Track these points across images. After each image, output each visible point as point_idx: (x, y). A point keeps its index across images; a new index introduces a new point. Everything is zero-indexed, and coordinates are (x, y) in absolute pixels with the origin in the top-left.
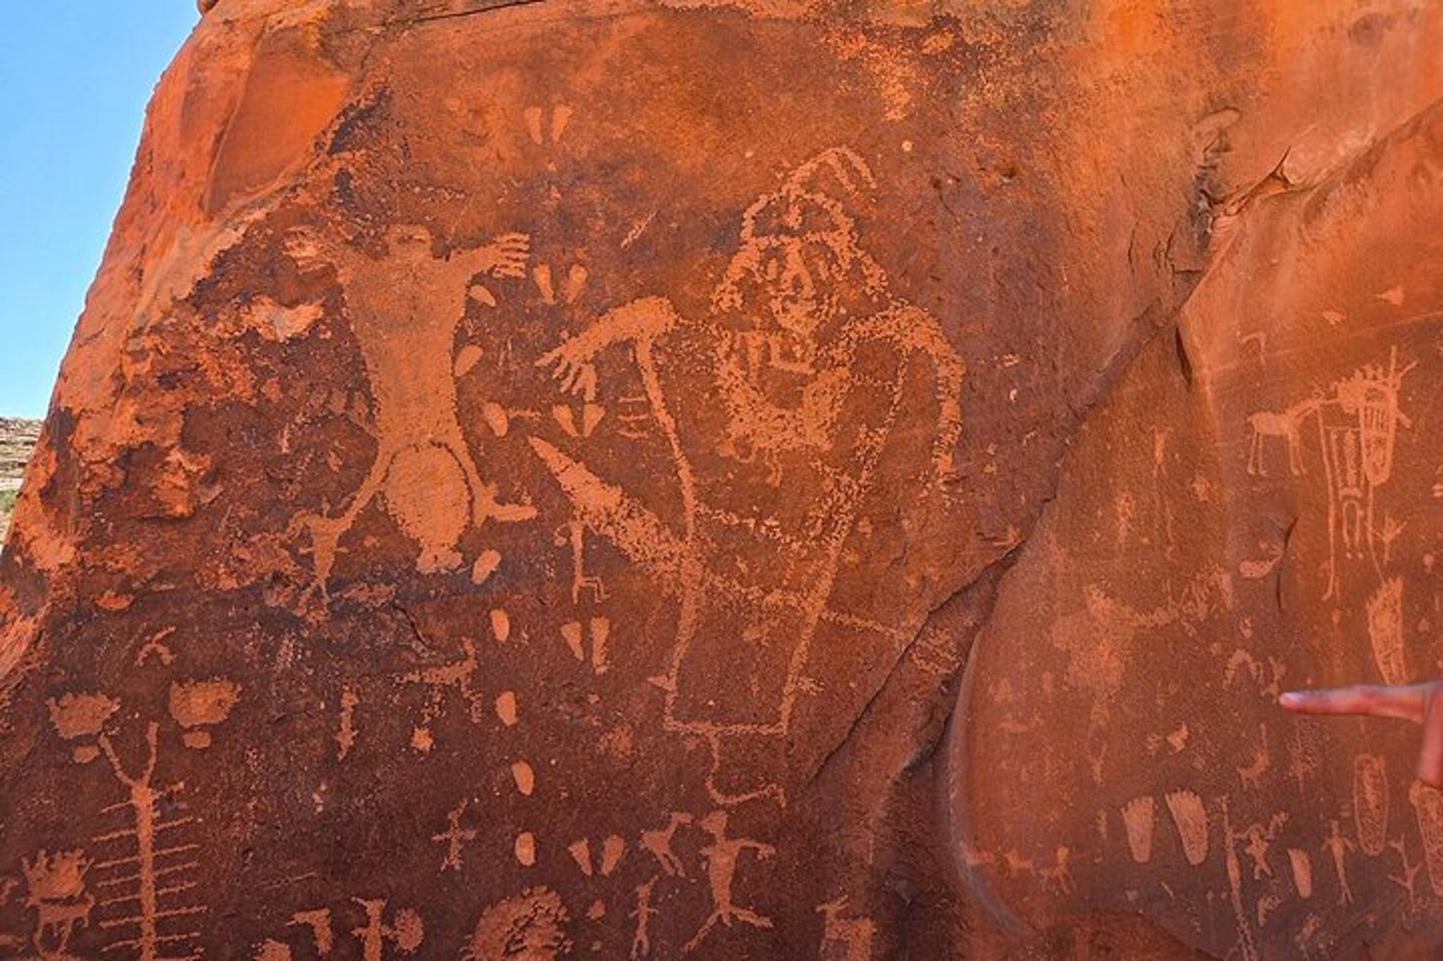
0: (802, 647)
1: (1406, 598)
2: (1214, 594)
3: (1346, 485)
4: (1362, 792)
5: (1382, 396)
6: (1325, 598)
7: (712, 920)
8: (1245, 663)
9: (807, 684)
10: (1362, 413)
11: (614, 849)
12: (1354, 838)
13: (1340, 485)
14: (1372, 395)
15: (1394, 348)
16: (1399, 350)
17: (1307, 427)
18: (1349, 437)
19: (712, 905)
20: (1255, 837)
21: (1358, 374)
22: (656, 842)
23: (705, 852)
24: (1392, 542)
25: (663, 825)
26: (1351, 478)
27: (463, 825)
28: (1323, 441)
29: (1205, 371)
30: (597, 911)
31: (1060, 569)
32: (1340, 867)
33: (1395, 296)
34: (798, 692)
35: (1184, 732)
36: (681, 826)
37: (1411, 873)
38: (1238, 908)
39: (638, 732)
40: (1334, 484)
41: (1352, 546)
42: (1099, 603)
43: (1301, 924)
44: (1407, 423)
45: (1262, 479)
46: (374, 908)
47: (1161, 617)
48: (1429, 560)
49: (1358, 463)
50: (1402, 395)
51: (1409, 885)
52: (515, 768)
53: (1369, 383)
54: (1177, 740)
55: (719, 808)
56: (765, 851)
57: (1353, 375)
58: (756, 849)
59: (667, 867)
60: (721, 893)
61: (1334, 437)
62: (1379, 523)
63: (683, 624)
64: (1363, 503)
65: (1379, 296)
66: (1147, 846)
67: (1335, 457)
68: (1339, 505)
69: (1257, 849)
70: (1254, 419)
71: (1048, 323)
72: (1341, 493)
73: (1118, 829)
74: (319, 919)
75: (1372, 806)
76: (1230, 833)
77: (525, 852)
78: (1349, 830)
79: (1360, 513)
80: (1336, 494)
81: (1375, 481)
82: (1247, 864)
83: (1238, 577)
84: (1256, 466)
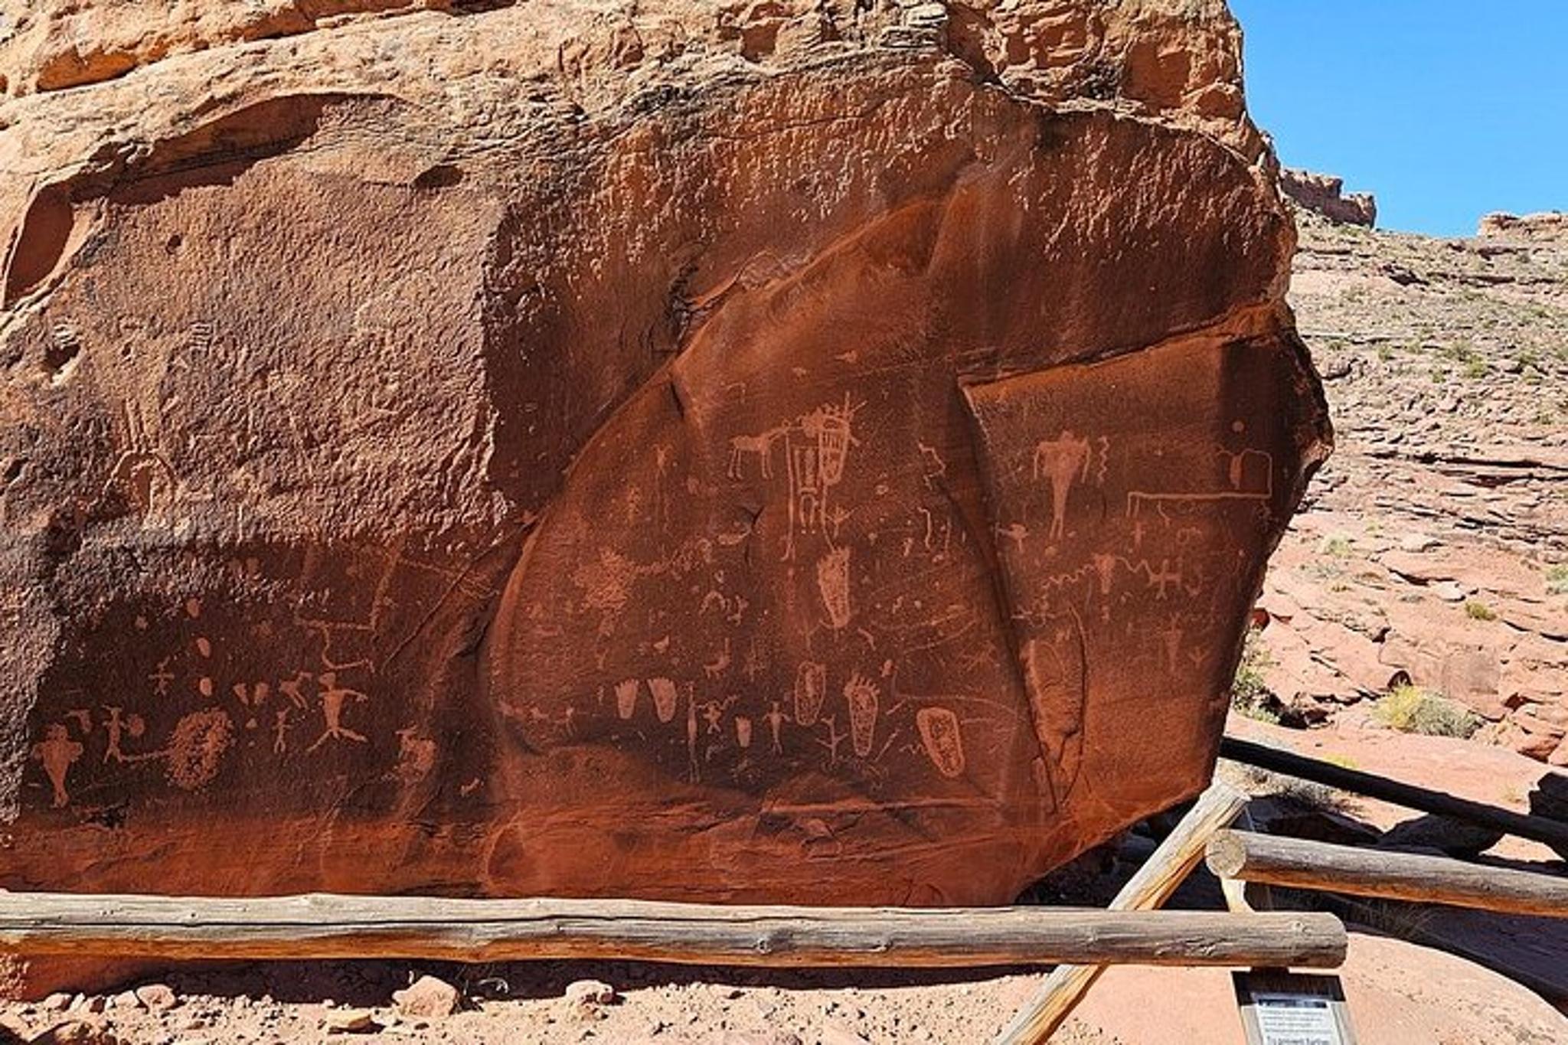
0: (385, 579)
1: (853, 562)
2: (698, 554)
3: (804, 485)
4: (803, 686)
5: (837, 425)
6: (783, 559)
7: (326, 735)
8: (716, 600)
9: (388, 601)
10: (821, 436)
11: (261, 690)
12: (792, 714)
13: (800, 483)
14: (829, 424)
15: (848, 394)
16: (852, 395)
17: (777, 446)
18: (810, 453)
19: (325, 726)
20: (711, 709)
21: (819, 410)
22: (289, 688)
23: (321, 695)
24: (841, 525)
25: (294, 679)
26: (810, 479)
27: (166, 671)
28: (788, 456)
29: (695, 409)
30: (252, 724)
31: (582, 536)
32: (775, 732)
33: (850, 357)
34: (382, 606)
35: (666, 641)
36: (305, 679)
37: (835, 740)
38: (692, 750)
39: (276, 625)
40: (795, 484)
41: (807, 523)
42: (610, 558)
43: (737, 763)
44: (857, 443)
45: (738, 480)
46: (115, 712)
47: (657, 568)
48: (872, 536)
49: (816, 468)
50: (853, 425)
51: (833, 746)
52: (199, 641)
53: (827, 416)
54: (661, 645)
55: (331, 670)
56: (361, 697)
57: (814, 410)
58: (355, 697)
59: (296, 702)
60: (333, 721)
61: (797, 453)
62: (830, 509)
63: (306, 564)
64: (818, 497)
65: (838, 357)
66: (630, 711)
67: (797, 466)
68: (797, 498)
69: (712, 716)
70: (735, 441)
71: (558, 385)
72: (800, 491)
73: (611, 698)
74: (84, 715)
75: (810, 696)
76: (693, 704)
77: (205, 687)
78: (787, 708)
79: (815, 504)
80: (795, 490)
81: (828, 482)
82: (702, 723)
83: (716, 545)
84: (734, 471)
